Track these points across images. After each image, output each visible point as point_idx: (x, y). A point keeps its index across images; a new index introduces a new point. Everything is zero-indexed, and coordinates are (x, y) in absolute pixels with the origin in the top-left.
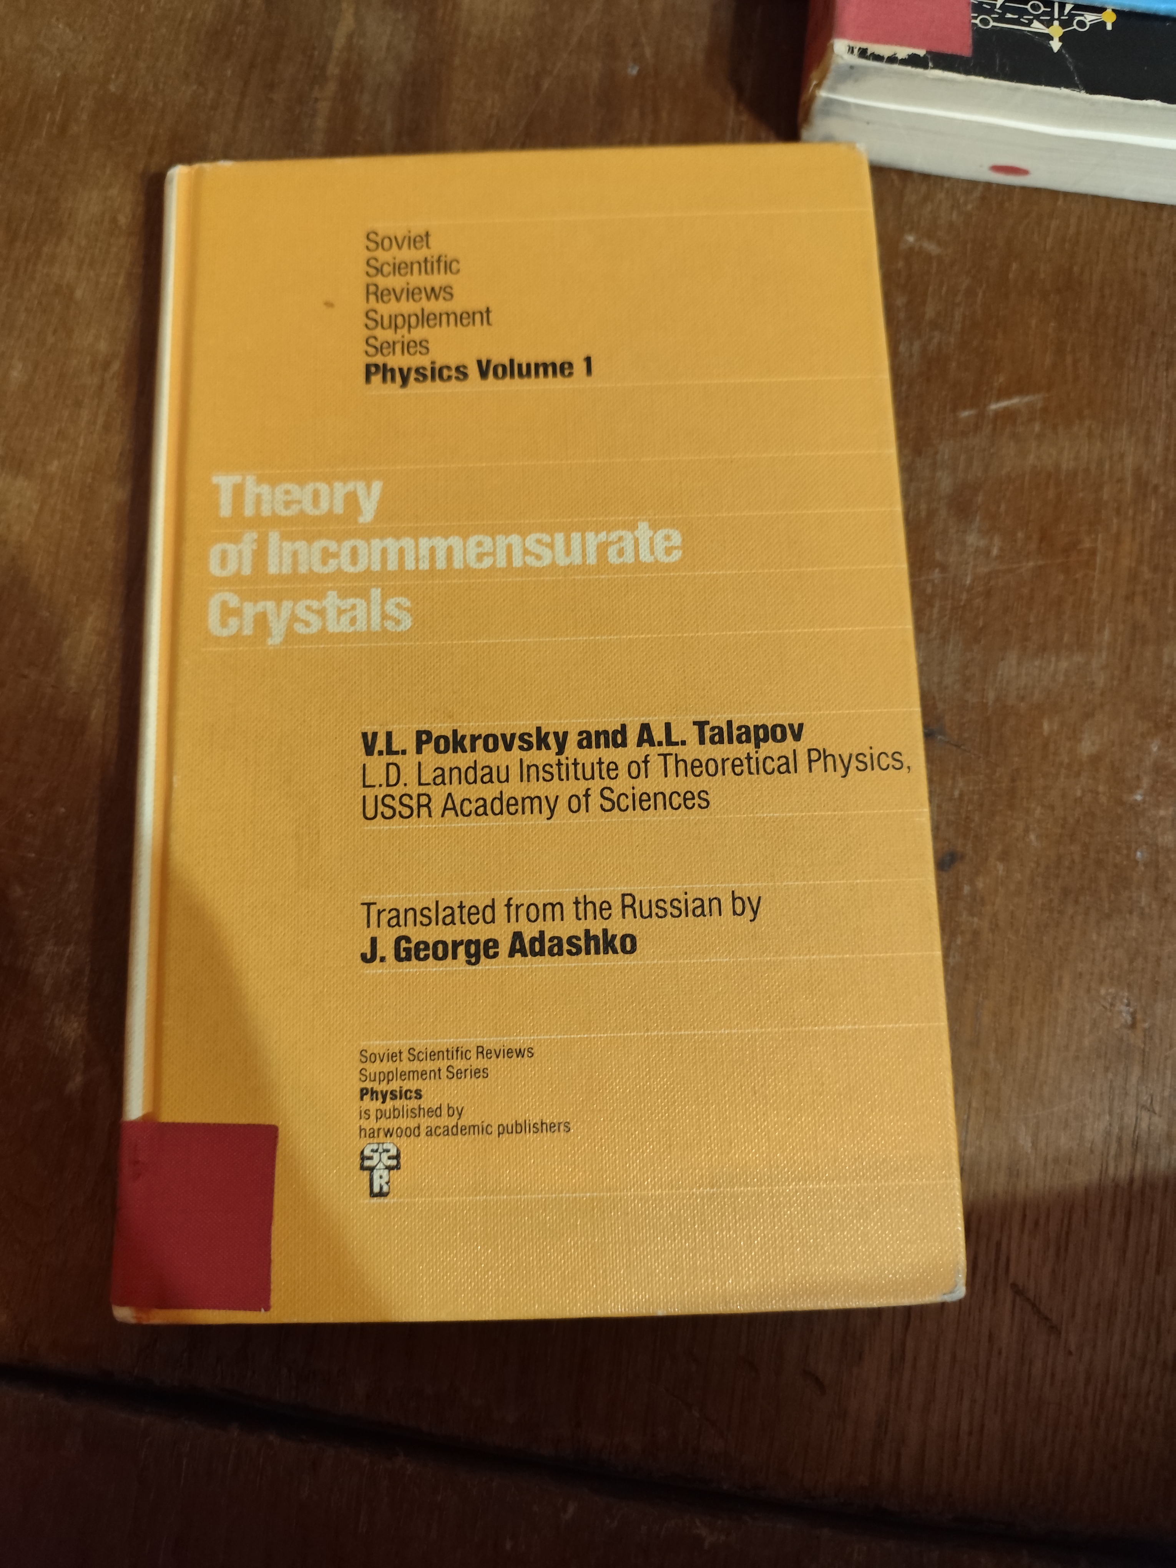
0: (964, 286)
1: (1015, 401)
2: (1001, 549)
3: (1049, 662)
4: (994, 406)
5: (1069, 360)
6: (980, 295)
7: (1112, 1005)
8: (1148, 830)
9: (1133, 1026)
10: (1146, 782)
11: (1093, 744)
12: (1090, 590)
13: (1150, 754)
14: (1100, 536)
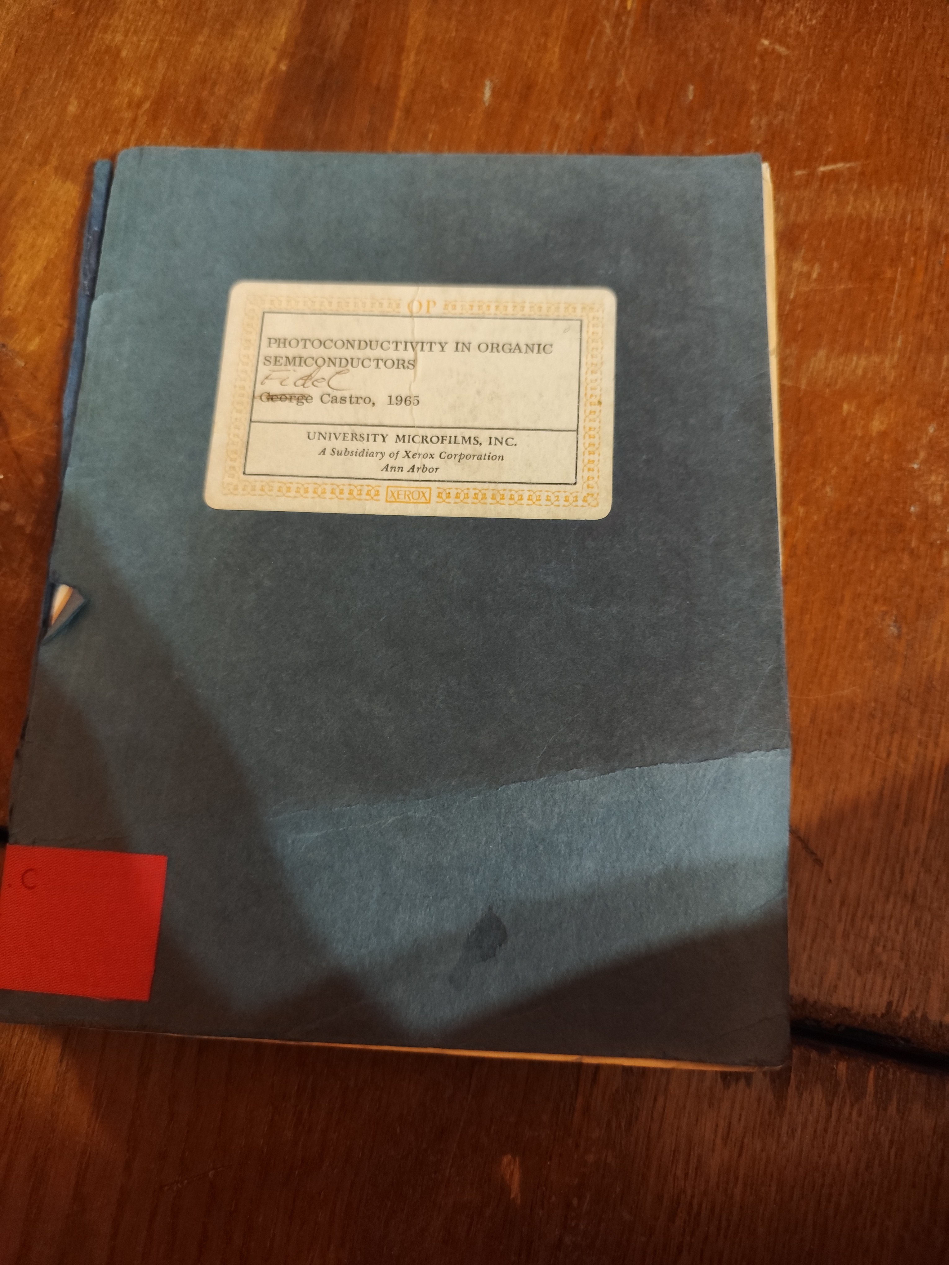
0: (805, 79)
1: (840, 165)
2: (819, 275)
3: (852, 360)
4: (822, 169)
5: (885, 138)
6: (818, 86)
7: (883, 619)
8: (921, 490)
9: (899, 637)
10: (922, 455)
11: (882, 423)
12: (888, 309)
13: (927, 434)
14: (899, 269)
